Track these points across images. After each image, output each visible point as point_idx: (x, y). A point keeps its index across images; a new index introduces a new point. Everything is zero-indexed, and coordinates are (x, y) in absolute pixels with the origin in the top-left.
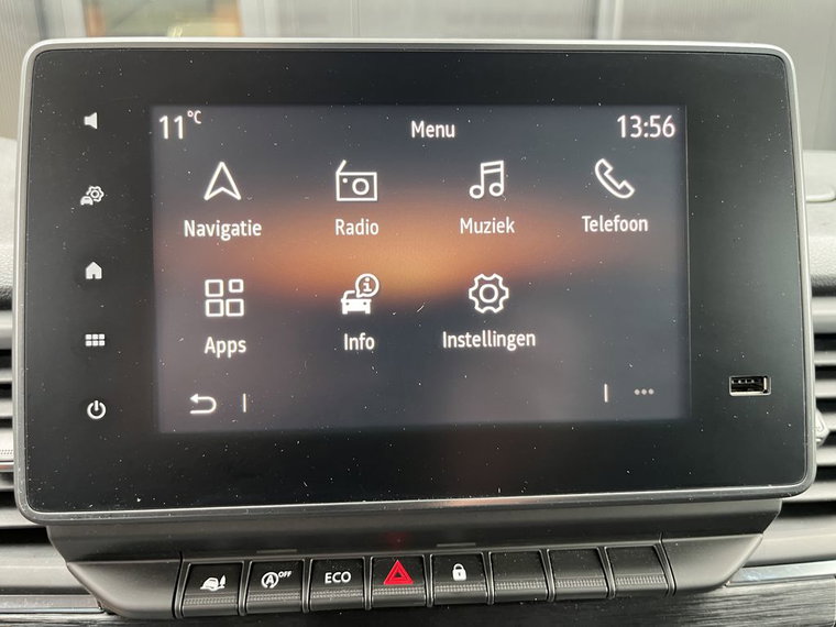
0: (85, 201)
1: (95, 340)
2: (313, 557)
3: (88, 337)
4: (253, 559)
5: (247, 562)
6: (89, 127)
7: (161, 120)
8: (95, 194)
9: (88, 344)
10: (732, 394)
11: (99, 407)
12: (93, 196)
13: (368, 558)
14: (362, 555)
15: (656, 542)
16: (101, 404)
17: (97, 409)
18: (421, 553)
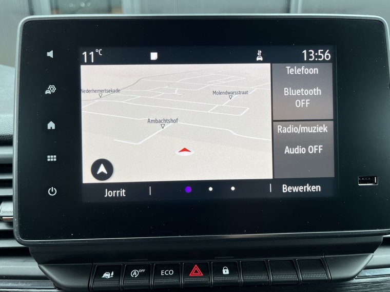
0: (47, 92)
1: (52, 158)
2: (155, 263)
3: (49, 157)
4: (127, 263)
5: (124, 265)
6: (49, 57)
7: (83, 54)
8: (52, 89)
9: (49, 160)
10: (359, 185)
11: (54, 190)
12: (51, 90)
13: (182, 263)
14: (179, 262)
15: (322, 257)
16: (55, 189)
17: (52, 191)
18: (207, 261)
